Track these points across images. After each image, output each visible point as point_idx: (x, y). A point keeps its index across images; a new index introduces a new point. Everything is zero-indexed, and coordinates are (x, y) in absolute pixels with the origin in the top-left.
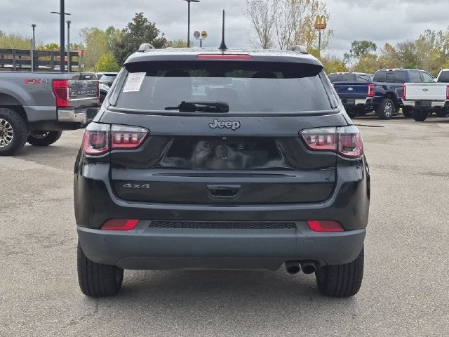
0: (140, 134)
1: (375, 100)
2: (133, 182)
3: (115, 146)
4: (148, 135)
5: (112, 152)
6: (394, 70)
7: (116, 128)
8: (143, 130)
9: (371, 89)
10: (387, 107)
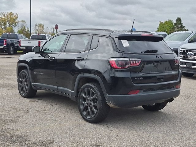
0: (138, 61)
1: (7, 46)
2: (138, 77)
3: (131, 65)
4: (142, 61)
5: (131, 67)
6: (11, 33)
7: (131, 59)
8: (139, 59)
9: (5, 42)
10: (11, 50)
